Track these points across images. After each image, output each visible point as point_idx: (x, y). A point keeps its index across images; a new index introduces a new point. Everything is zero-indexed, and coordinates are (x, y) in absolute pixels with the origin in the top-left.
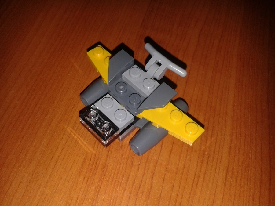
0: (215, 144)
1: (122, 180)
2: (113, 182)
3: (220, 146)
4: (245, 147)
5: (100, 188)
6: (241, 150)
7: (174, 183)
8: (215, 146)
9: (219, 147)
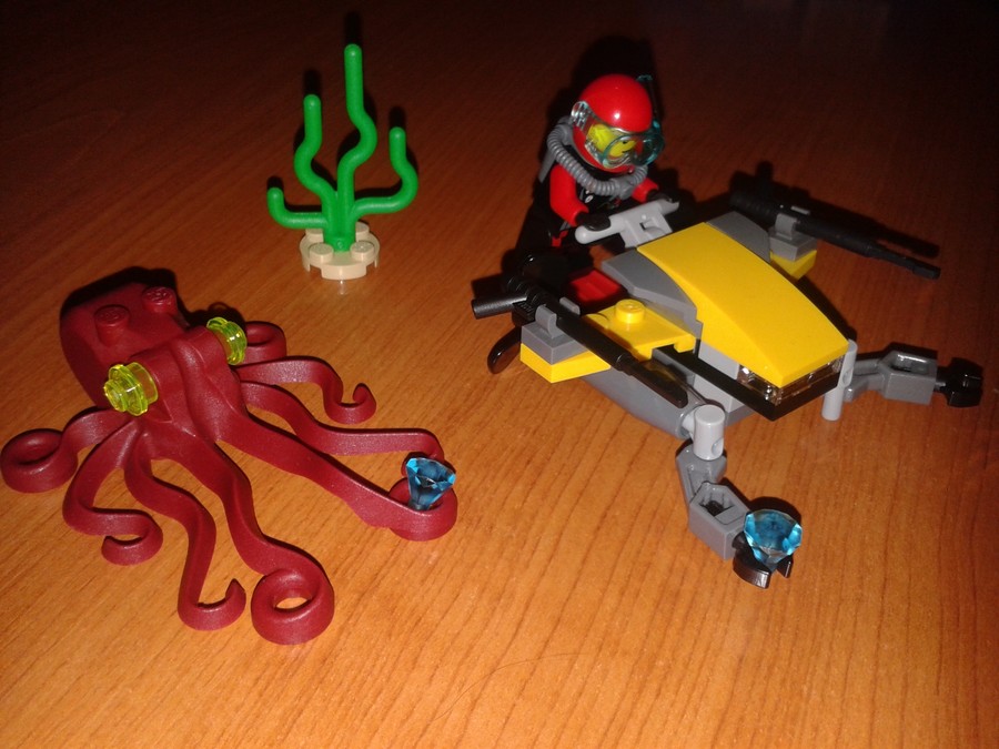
0: (693, 641)
1: (374, 702)
2: (343, 705)
3: (708, 649)
4: (790, 664)
5: (300, 713)
6: (776, 669)
7: (538, 736)
8: (693, 648)
9: (706, 652)
